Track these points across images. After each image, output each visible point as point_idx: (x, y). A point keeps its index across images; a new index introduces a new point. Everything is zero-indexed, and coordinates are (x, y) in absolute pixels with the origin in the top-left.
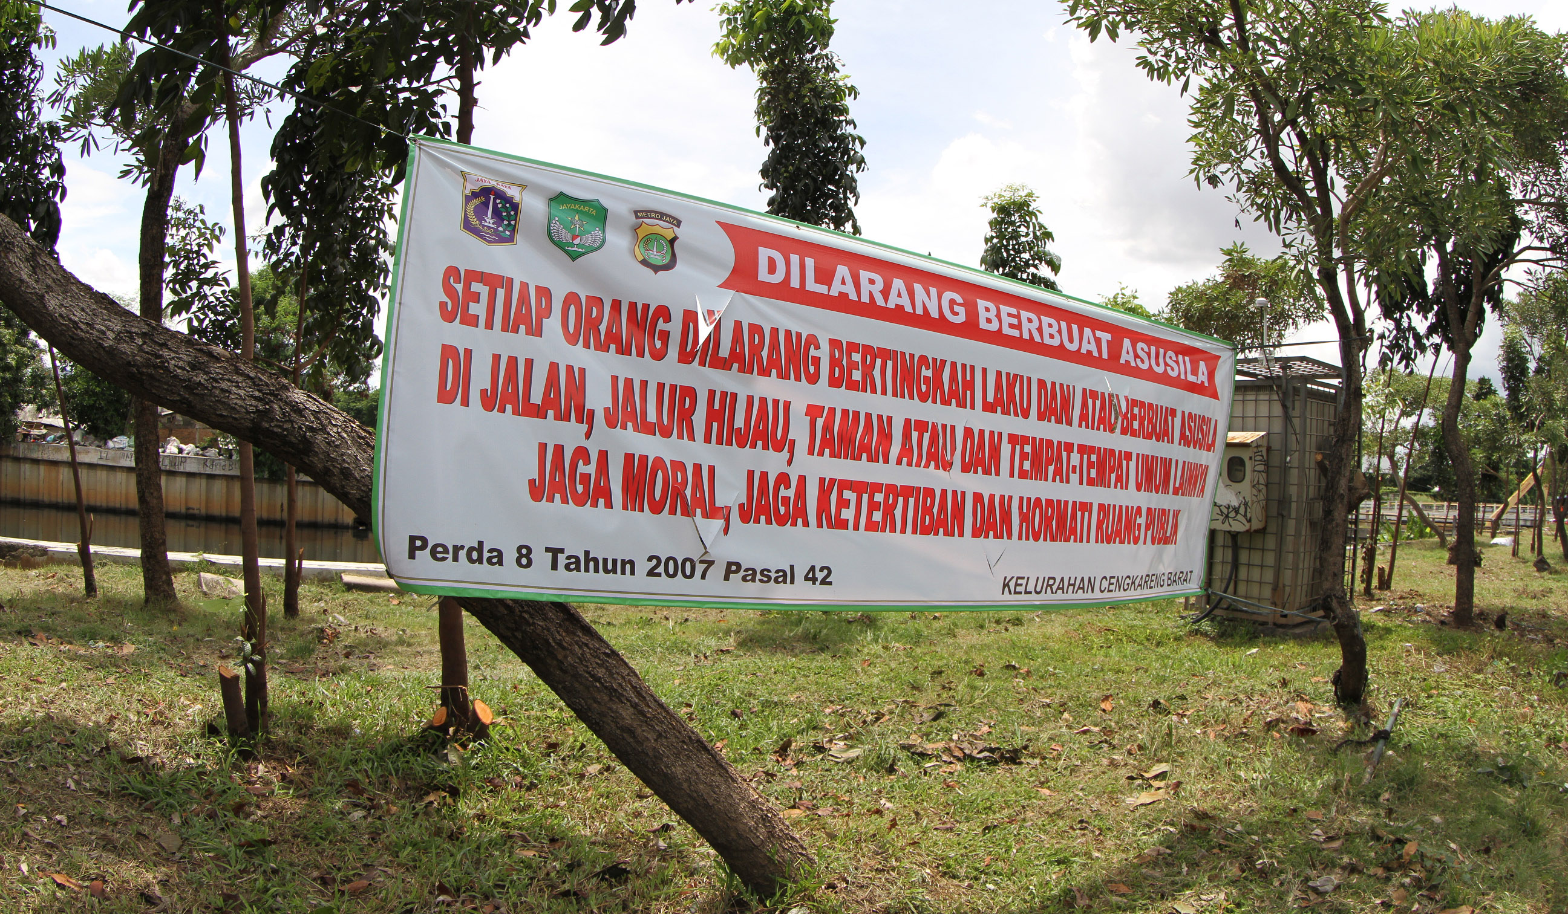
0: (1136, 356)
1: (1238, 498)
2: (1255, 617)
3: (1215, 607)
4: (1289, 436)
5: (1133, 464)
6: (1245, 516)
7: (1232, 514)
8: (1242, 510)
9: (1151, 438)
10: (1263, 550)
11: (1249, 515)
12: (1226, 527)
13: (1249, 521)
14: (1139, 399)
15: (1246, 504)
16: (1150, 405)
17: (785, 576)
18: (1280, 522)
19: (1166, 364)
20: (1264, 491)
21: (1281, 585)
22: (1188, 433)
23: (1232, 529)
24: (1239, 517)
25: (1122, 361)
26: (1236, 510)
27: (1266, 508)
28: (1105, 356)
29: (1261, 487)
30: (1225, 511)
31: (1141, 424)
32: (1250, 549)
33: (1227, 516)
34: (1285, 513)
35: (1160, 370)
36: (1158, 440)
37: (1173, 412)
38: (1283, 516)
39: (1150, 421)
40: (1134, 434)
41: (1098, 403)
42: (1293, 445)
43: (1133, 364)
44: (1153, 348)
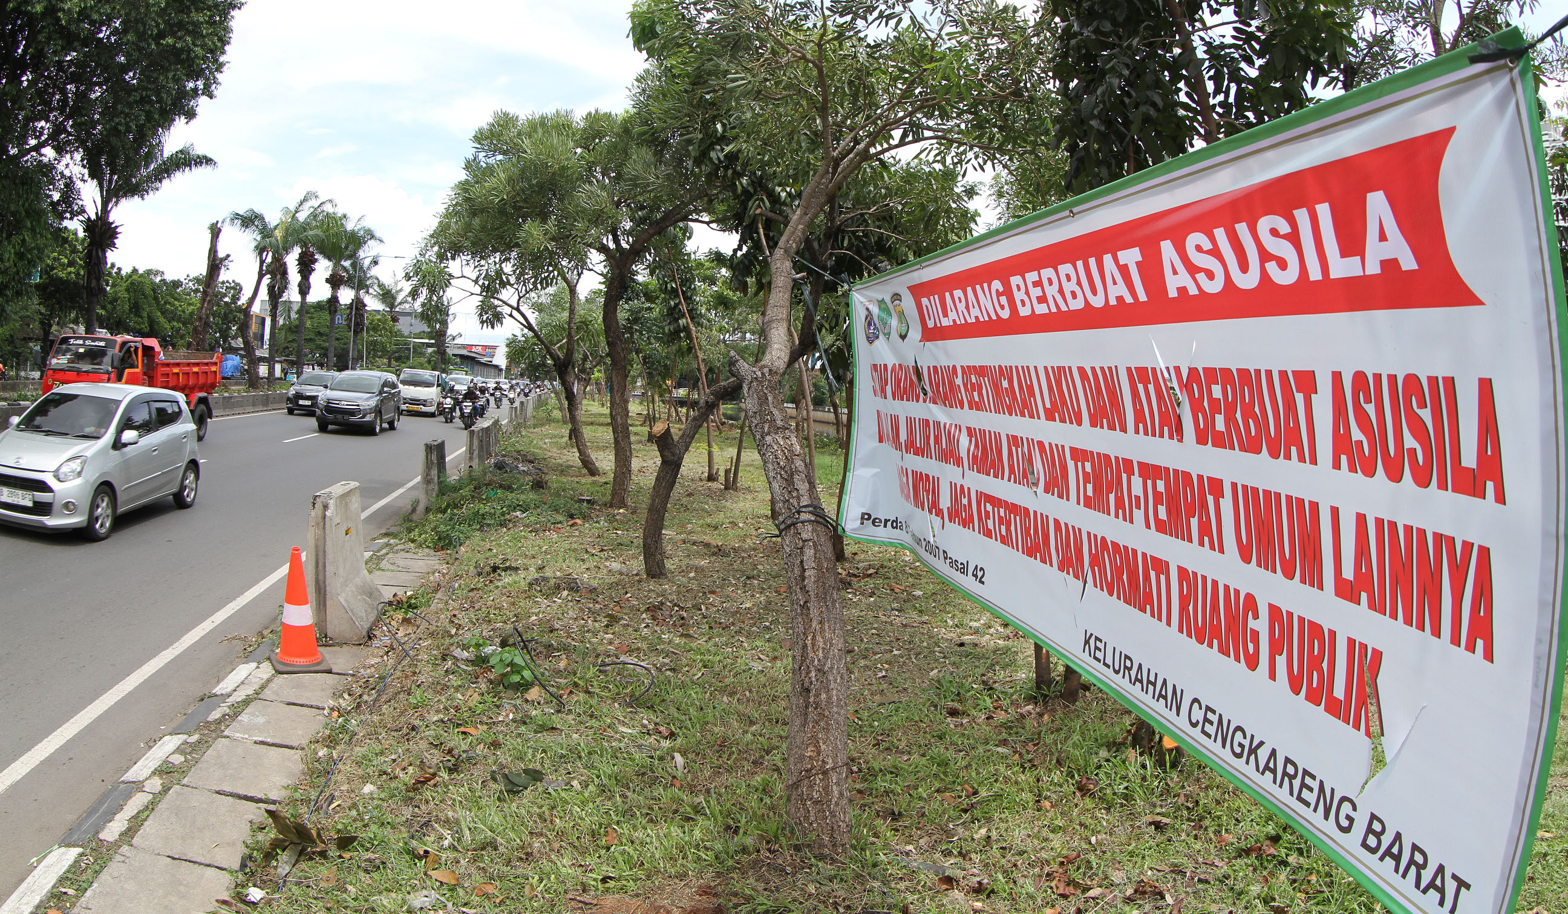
0: (1193, 269)
5: (1226, 504)
9: (1258, 451)
14: (1218, 365)
16: (1244, 373)
17: (963, 569)
19: (1265, 256)
22: (1357, 434)
25: (1173, 293)
28: (1142, 297)
31: (1230, 419)
35: (1248, 281)
36: (1274, 455)
37: (1307, 381)
39: (1248, 413)
40: (1220, 441)
41: (1151, 387)
43: (1193, 291)
44: (1220, 233)
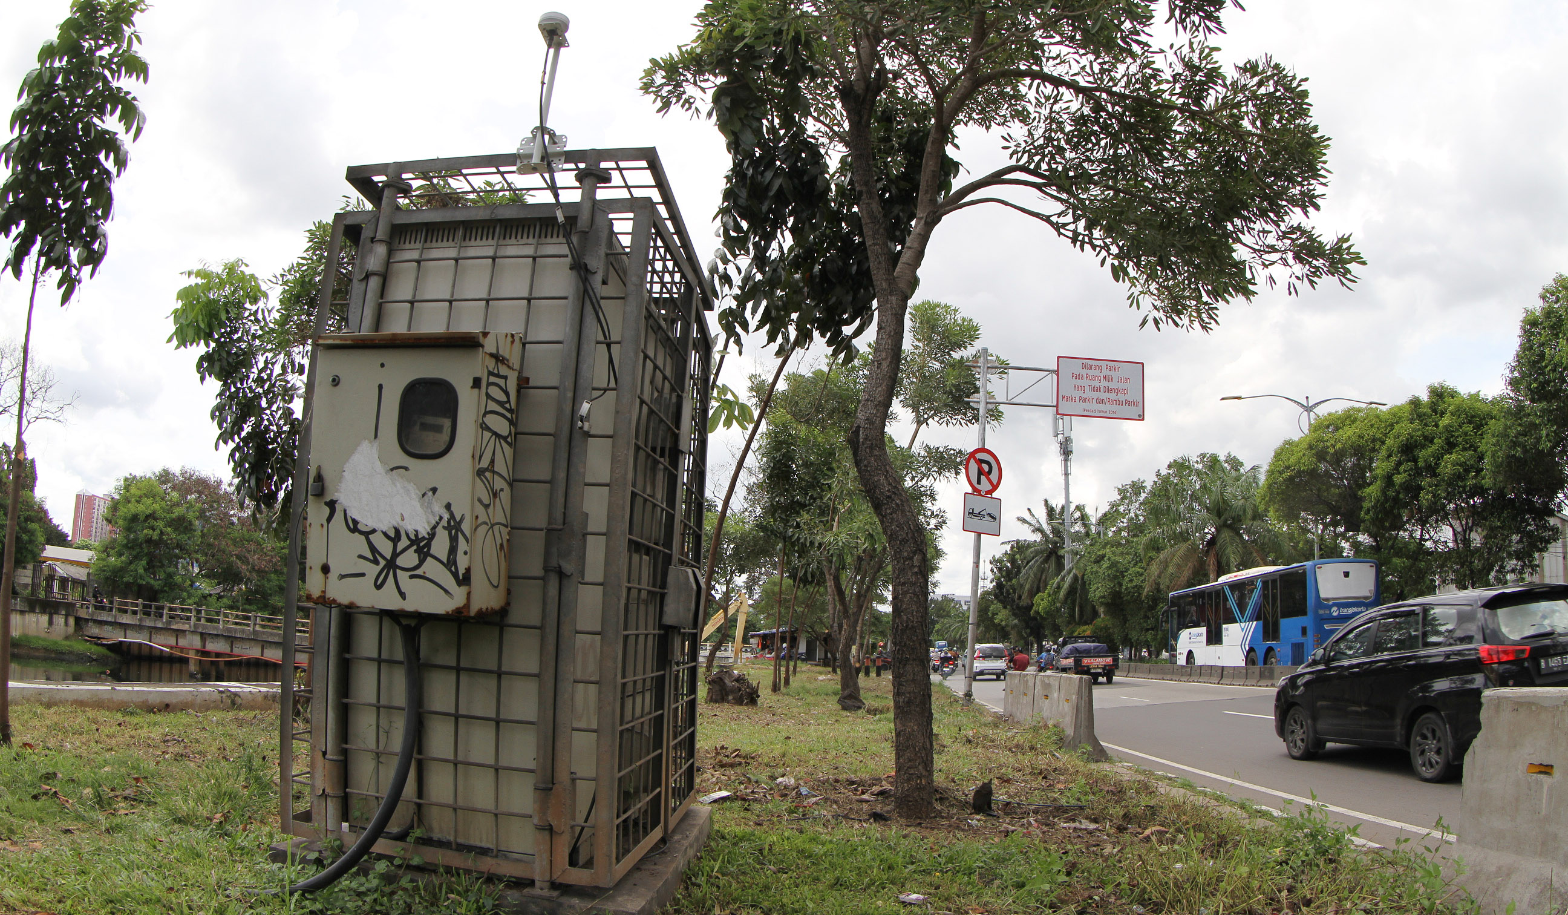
1: (428, 507)
2: (487, 864)
3: (378, 832)
4: (588, 347)
6: (450, 564)
7: (409, 559)
8: (440, 546)
10: (500, 674)
11: (462, 563)
12: (388, 599)
13: (464, 580)
15: (454, 527)
18: (553, 591)
20: (506, 496)
21: (563, 776)
23: (409, 606)
24: (431, 568)
26: (422, 546)
27: (509, 550)
29: (499, 484)
30: (385, 548)
32: (458, 670)
33: (391, 565)
34: (568, 567)
38: (562, 575)
42: (600, 375)
